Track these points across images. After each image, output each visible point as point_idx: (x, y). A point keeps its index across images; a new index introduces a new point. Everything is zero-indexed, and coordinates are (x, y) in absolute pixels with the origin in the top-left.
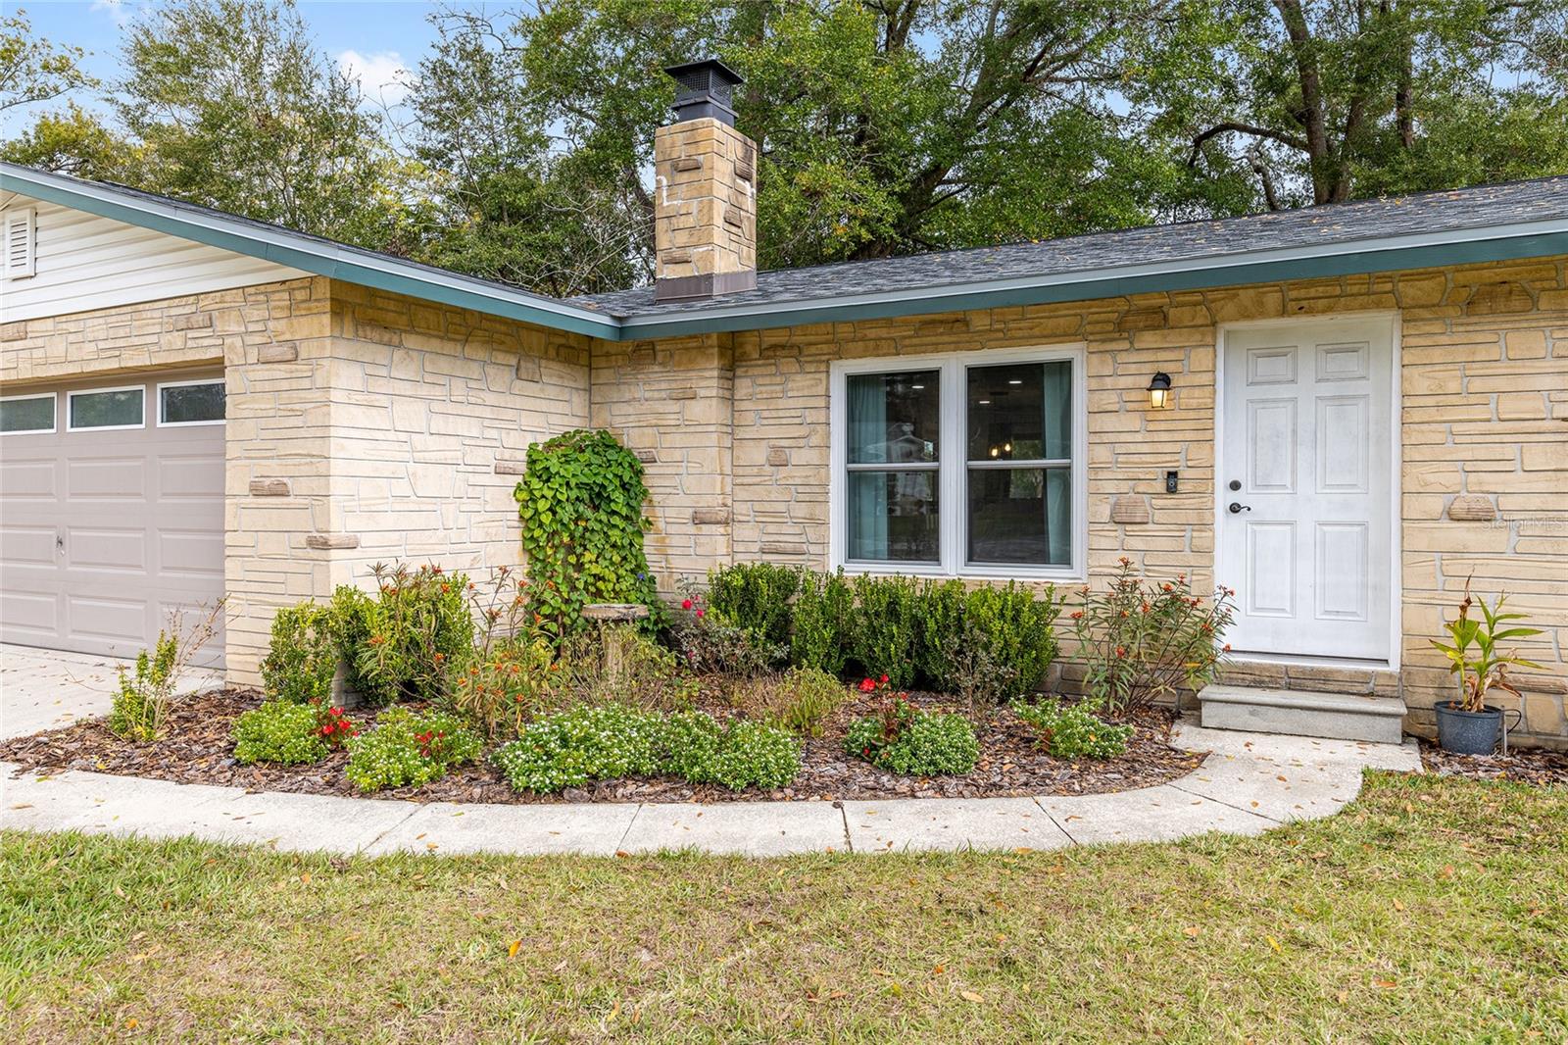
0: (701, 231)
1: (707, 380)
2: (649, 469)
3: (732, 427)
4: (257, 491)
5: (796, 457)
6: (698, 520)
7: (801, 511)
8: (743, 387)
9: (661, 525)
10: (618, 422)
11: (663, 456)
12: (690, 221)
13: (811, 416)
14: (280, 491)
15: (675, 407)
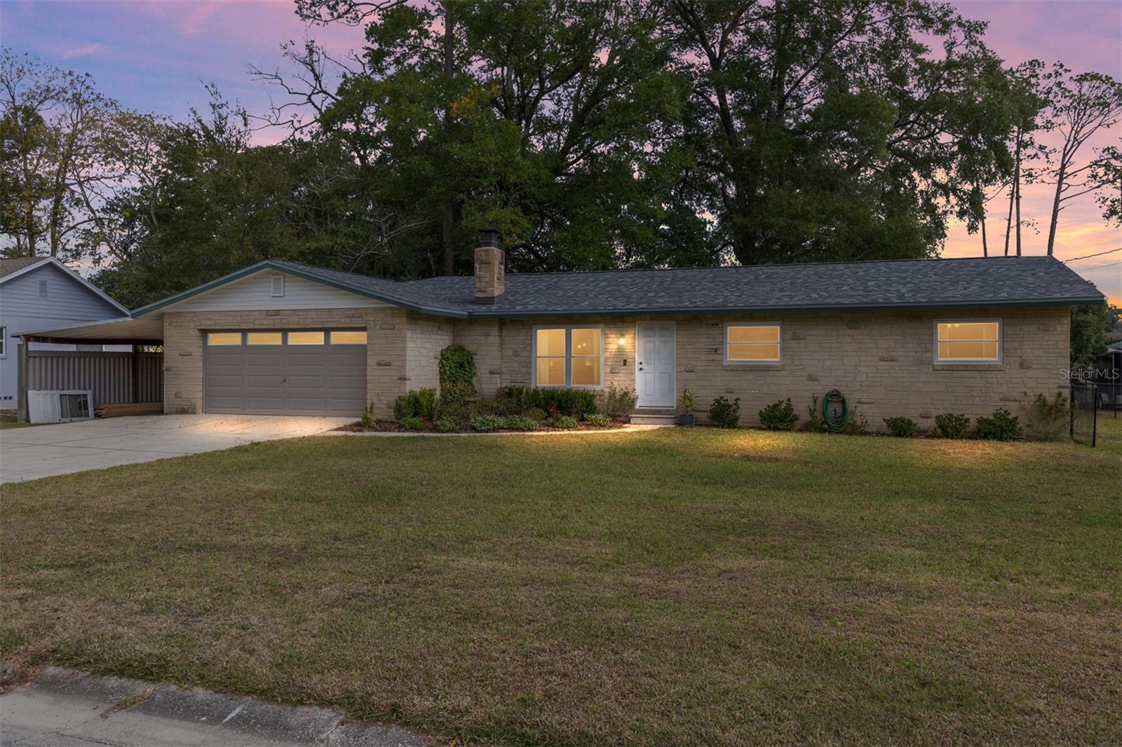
0: (491, 284)
1: (495, 331)
2: (475, 357)
3: (501, 344)
4: (379, 364)
5: (522, 354)
6: (491, 373)
7: (523, 370)
8: (505, 332)
9: (479, 374)
10: (464, 342)
11: (479, 353)
12: (487, 280)
13: (526, 342)
14: (388, 364)
15: (483, 338)
